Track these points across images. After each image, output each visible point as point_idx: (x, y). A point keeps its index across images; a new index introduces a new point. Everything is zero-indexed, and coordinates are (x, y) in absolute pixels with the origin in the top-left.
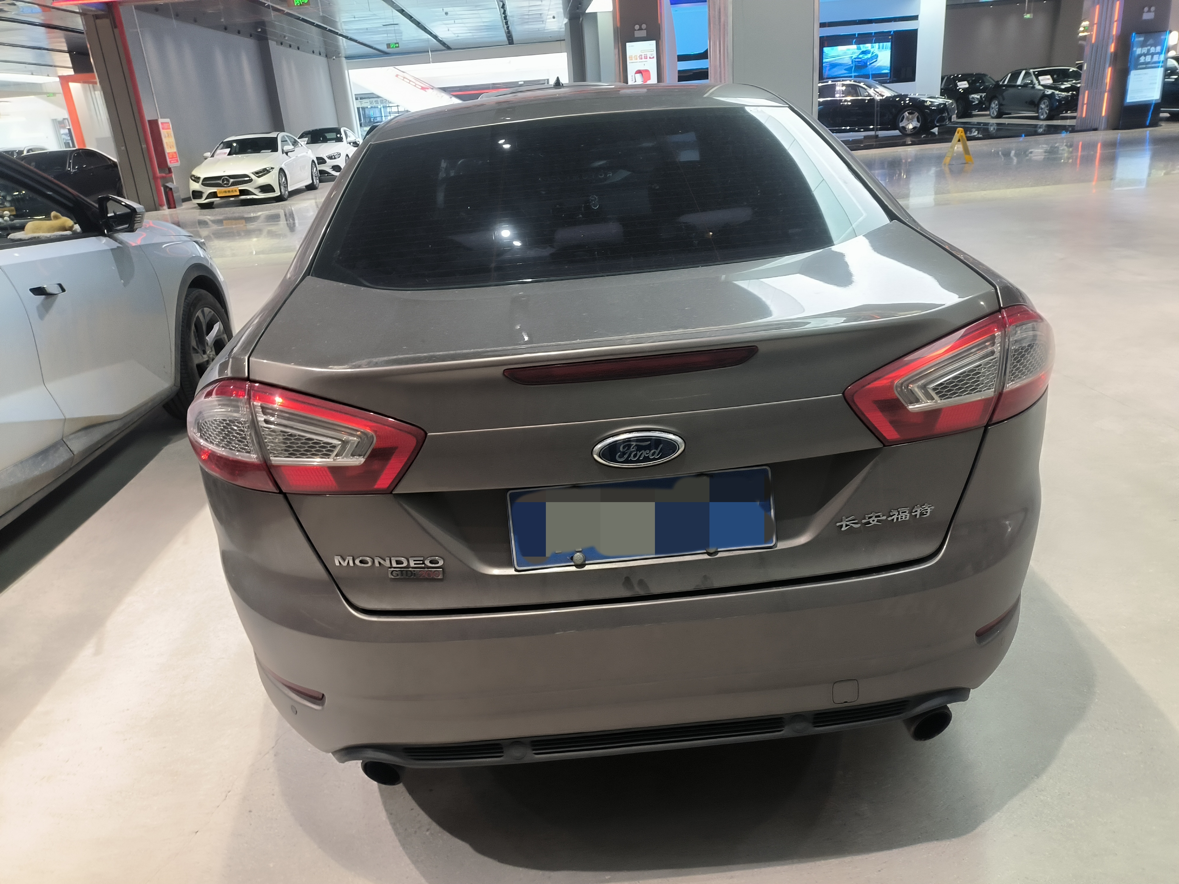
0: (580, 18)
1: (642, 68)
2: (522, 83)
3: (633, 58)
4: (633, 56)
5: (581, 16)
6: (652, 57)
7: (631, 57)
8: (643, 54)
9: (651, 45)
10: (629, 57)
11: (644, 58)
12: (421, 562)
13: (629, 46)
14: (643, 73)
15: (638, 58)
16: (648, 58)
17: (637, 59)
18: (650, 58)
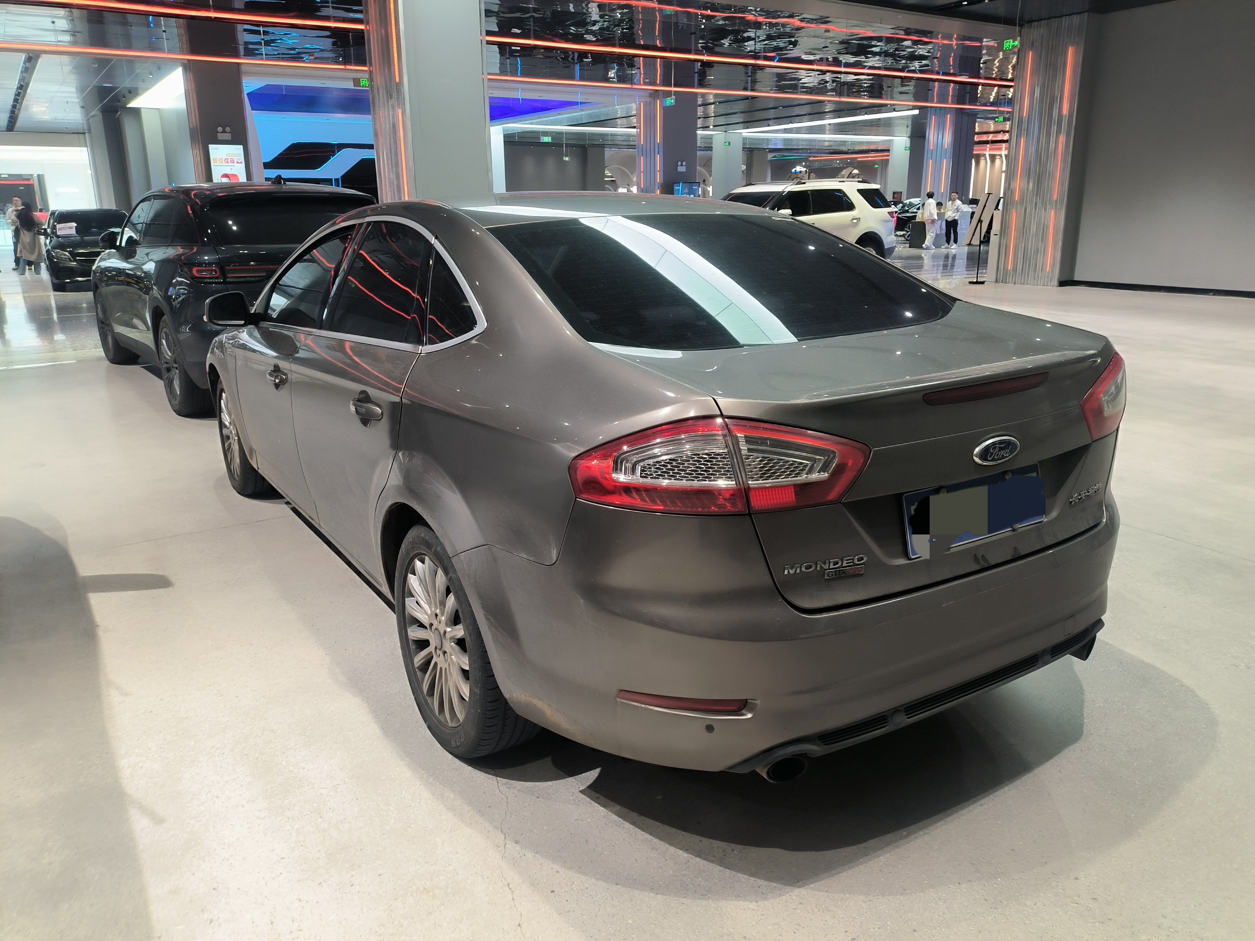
0: (118, 113)
1: (228, 172)
2: (7, 176)
3: (218, 161)
4: (218, 159)
5: (119, 110)
6: (239, 162)
7: (215, 160)
8: (229, 158)
9: (238, 150)
10: (213, 160)
11: (231, 162)
12: (852, 561)
13: (213, 149)
14: (230, 178)
15: (224, 162)
16: (235, 162)
17: (222, 162)
18: (238, 163)
